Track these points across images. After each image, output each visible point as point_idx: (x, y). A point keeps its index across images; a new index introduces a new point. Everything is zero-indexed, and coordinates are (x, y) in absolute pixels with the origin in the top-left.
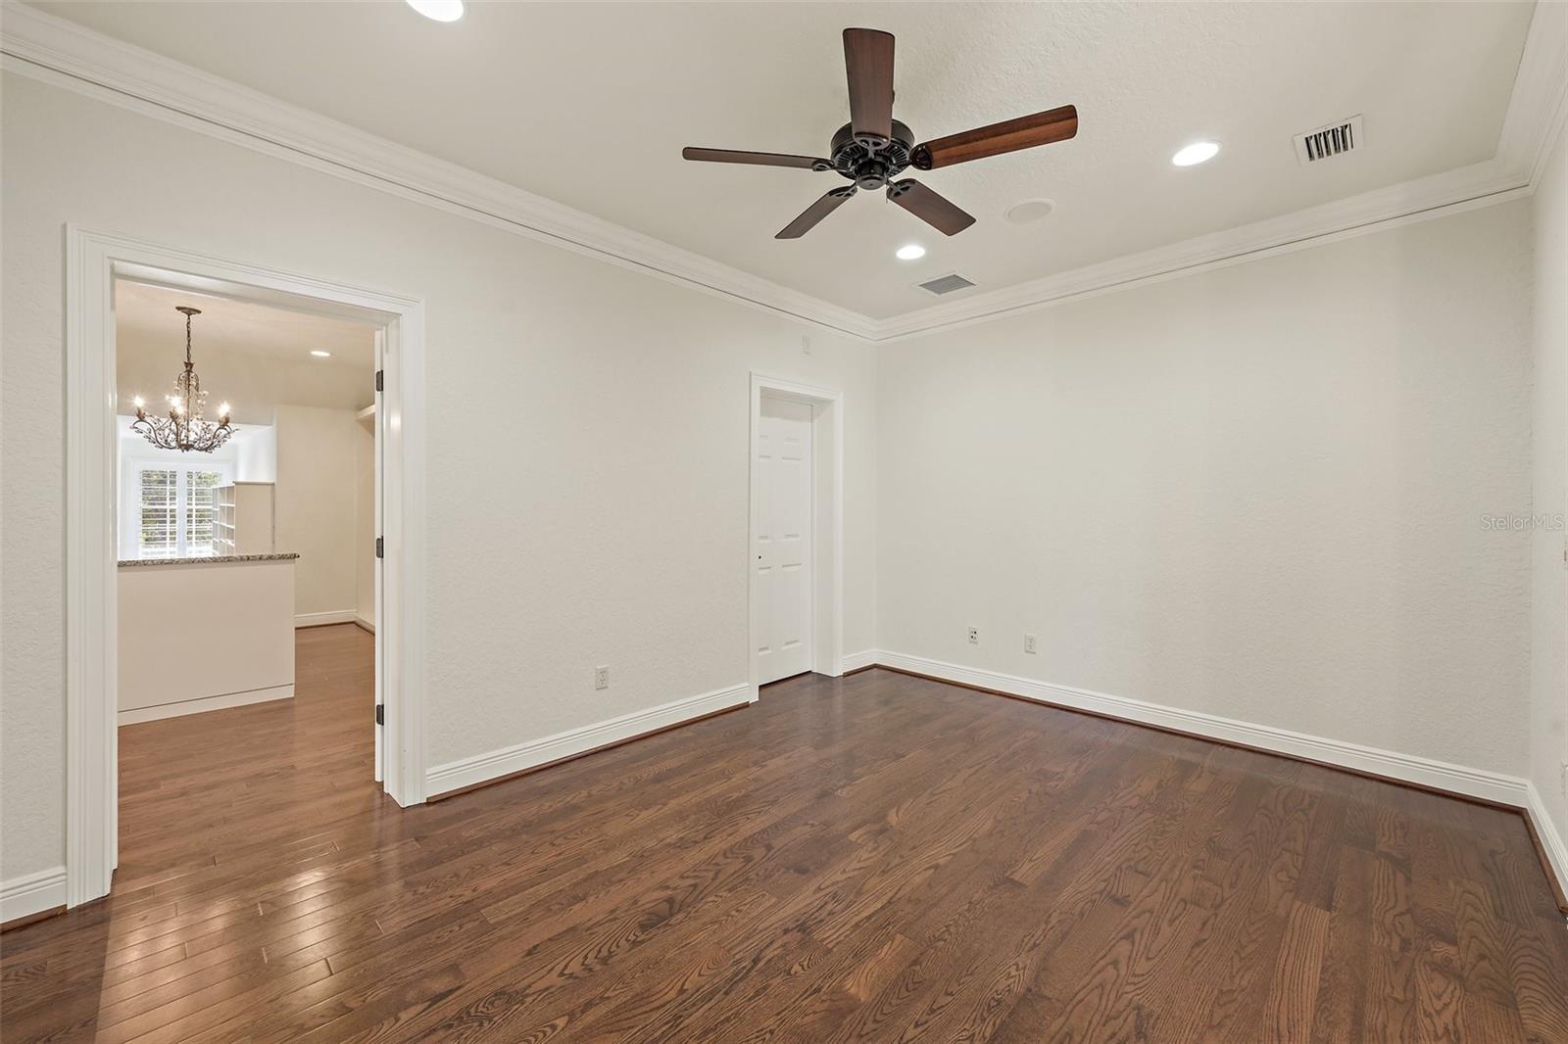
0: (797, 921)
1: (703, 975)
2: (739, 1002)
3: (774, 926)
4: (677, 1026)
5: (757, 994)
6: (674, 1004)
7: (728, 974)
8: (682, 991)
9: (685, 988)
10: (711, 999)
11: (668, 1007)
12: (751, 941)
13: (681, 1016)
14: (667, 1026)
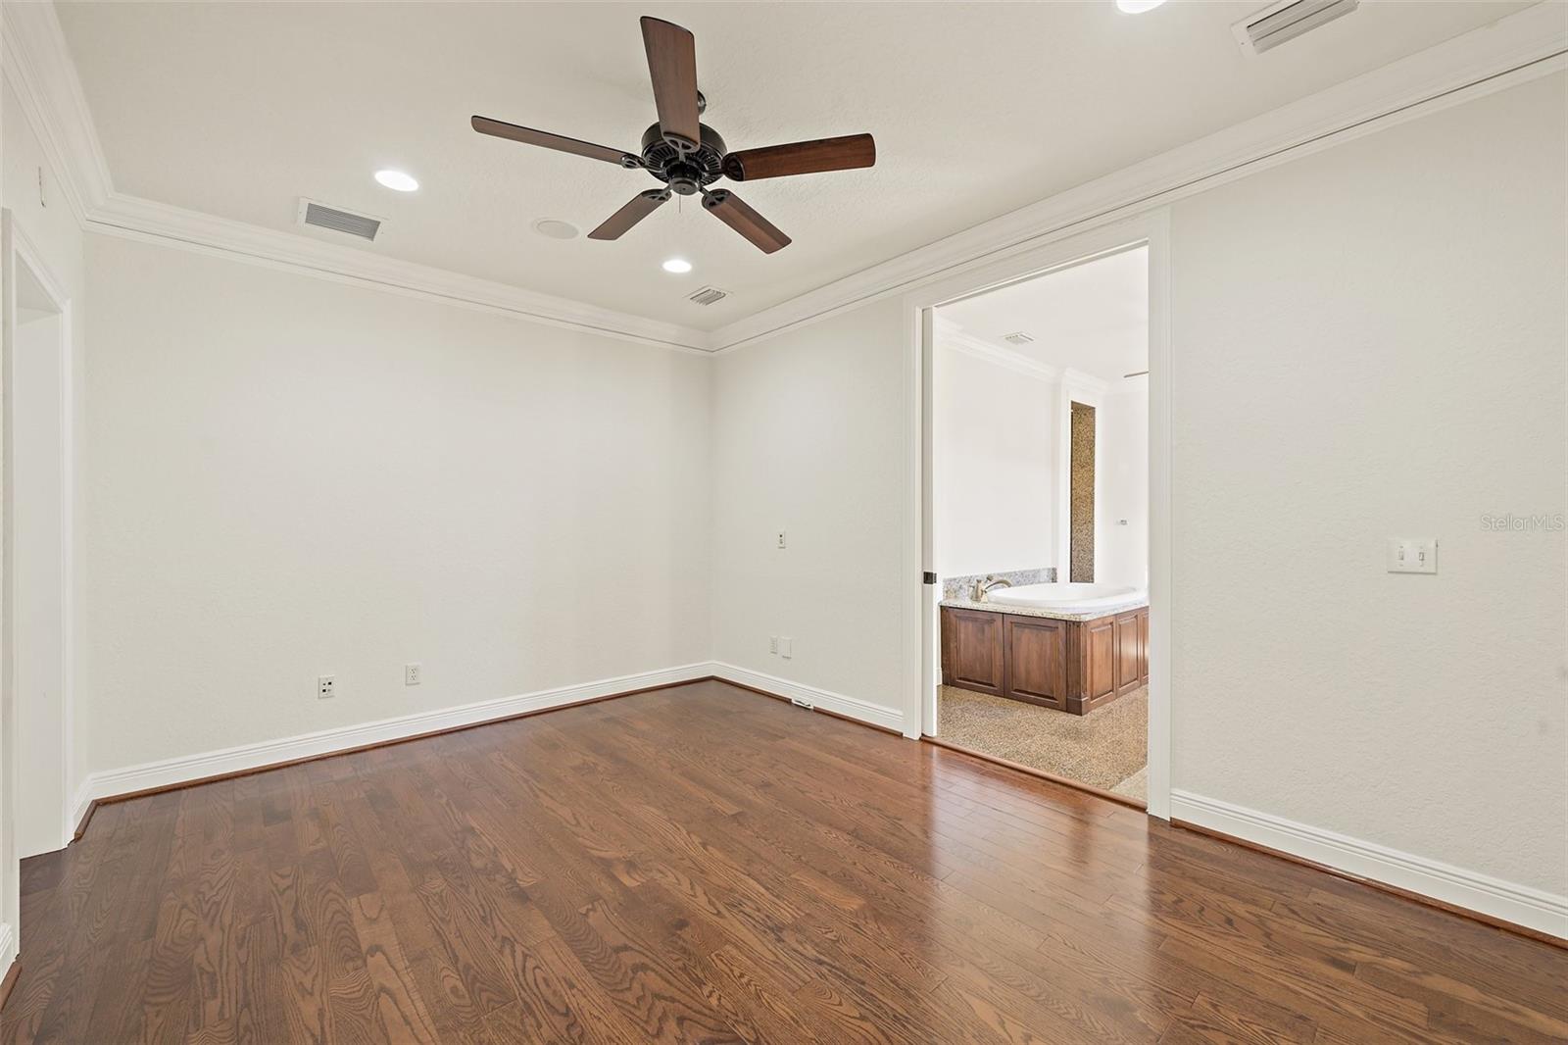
0: (765, 932)
1: (840, 1002)
2: (872, 974)
3: (774, 949)
4: (906, 1018)
5: (861, 961)
6: (879, 1022)
7: (838, 983)
8: (863, 1018)
9: (858, 1016)
10: (872, 995)
11: (885, 1028)
12: (792, 966)
13: (895, 1016)
14: (908, 1026)
